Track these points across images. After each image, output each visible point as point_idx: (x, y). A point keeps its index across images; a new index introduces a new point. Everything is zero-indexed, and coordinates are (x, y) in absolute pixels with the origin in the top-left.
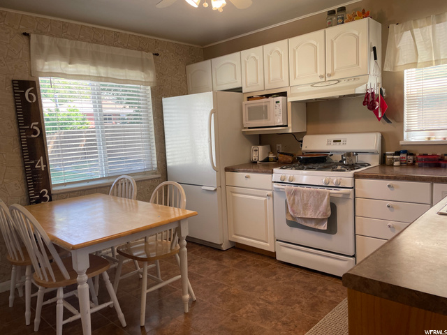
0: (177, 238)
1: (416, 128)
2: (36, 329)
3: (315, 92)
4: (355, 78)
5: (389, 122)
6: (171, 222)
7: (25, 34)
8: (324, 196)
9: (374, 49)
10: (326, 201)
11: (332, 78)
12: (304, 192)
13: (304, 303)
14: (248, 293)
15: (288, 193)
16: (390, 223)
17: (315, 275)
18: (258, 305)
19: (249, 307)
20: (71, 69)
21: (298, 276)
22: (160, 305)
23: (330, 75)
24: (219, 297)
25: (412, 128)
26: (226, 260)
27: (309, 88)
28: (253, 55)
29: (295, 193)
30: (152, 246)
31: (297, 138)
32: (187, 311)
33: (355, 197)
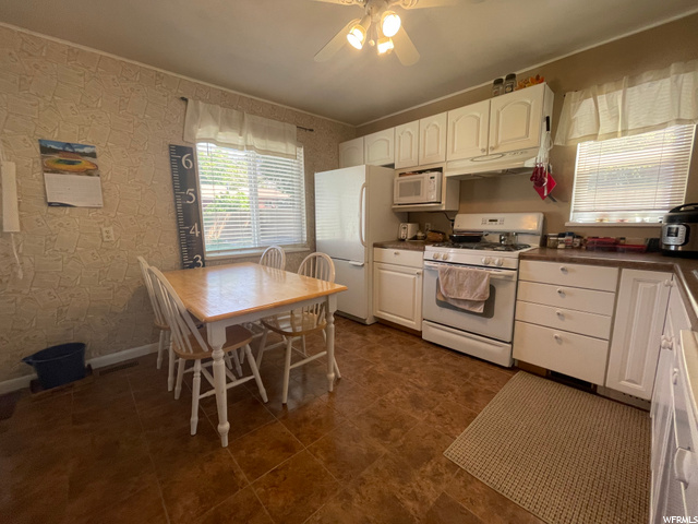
0: (324, 313)
1: (584, 209)
2: (177, 397)
3: (475, 167)
4: (523, 151)
5: (554, 200)
6: (318, 297)
7: (183, 99)
8: (483, 276)
9: (548, 118)
10: (485, 282)
11: (495, 152)
12: (460, 271)
13: (457, 391)
14: (394, 373)
15: (442, 272)
16: (559, 310)
17: (463, 358)
18: (407, 389)
19: (398, 391)
20: (222, 137)
21: (446, 358)
22: (304, 379)
23: (493, 149)
24: (365, 375)
25: (580, 209)
26: (370, 335)
27: (469, 163)
28: (408, 130)
29: (450, 272)
30: (297, 319)
31: (449, 216)
32: (331, 390)
33: (518, 280)
